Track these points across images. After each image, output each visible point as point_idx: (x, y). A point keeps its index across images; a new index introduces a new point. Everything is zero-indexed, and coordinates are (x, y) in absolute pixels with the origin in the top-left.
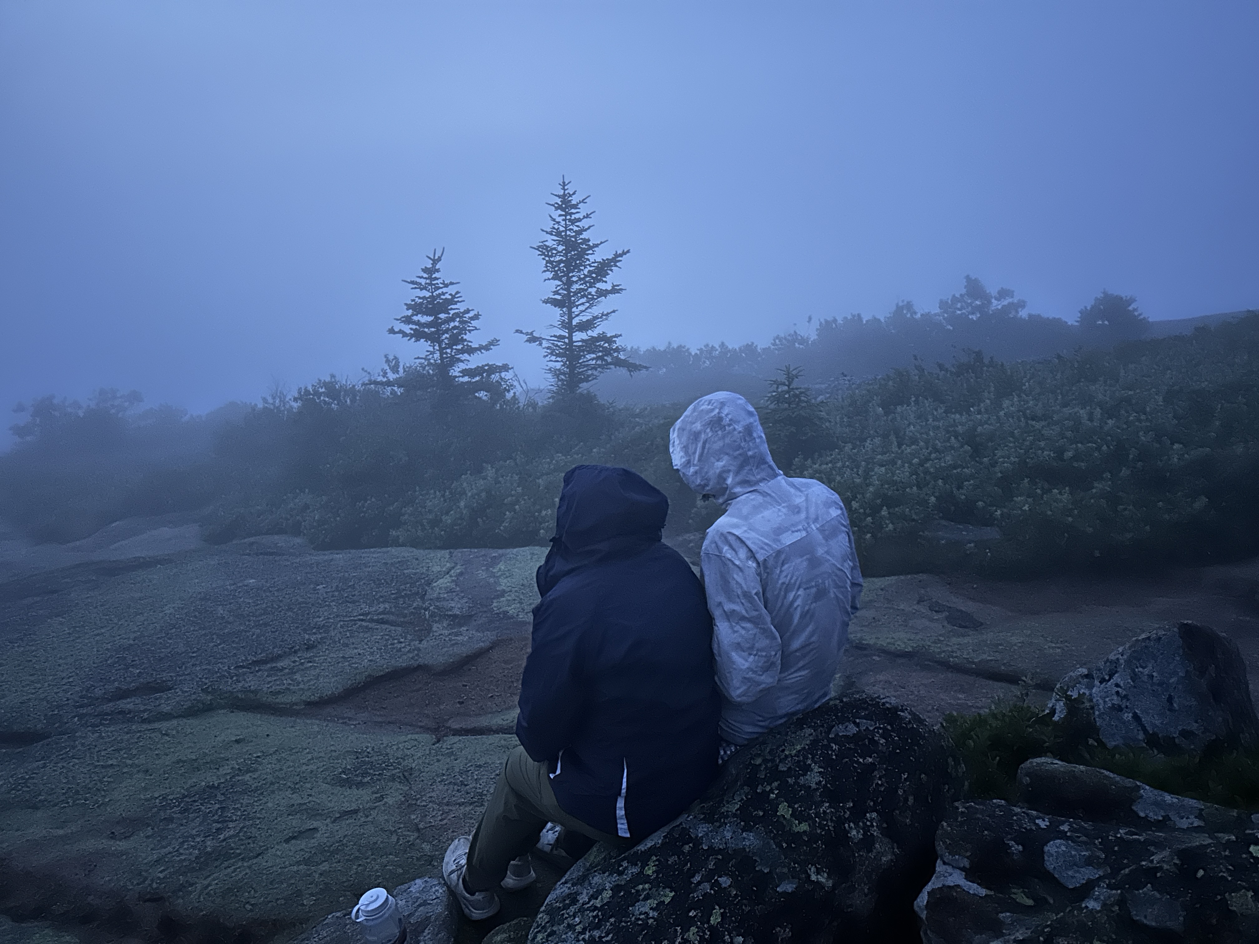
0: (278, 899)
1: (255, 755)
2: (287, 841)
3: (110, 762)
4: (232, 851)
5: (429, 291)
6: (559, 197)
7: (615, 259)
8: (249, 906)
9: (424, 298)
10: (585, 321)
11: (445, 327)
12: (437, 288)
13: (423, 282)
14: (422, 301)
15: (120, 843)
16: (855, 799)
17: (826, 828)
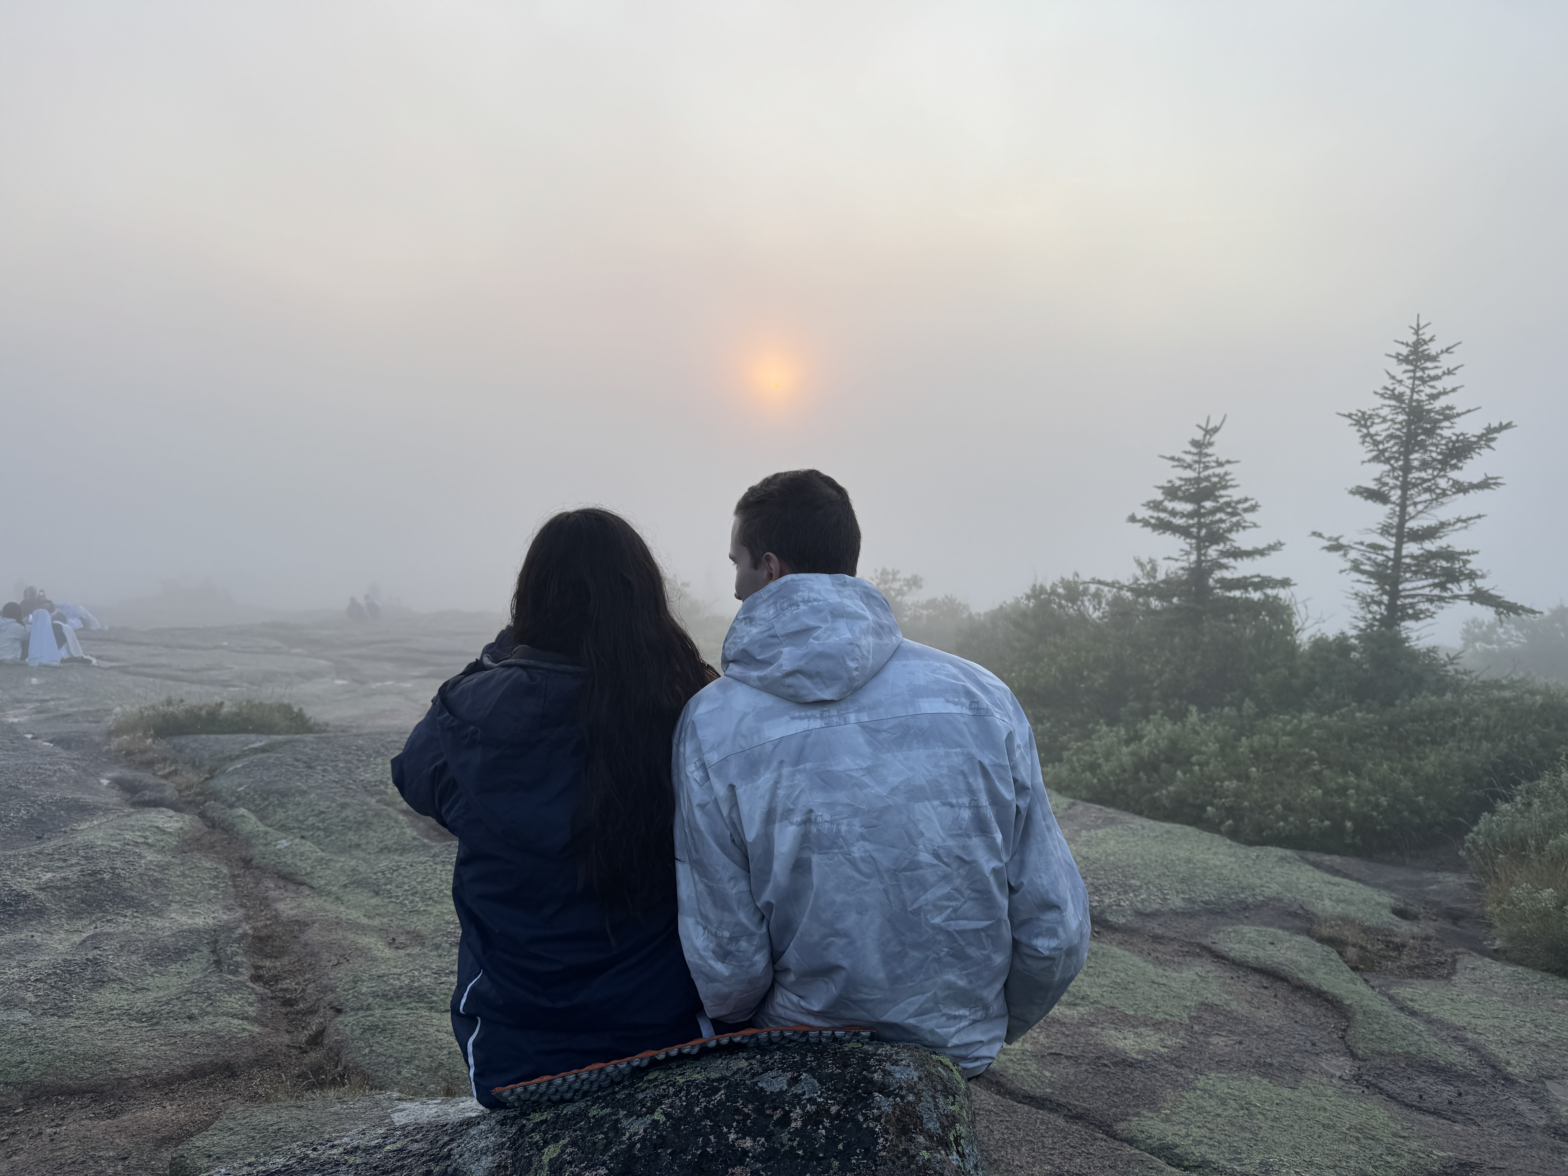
5: (1195, 470)
6: (1407, 345)
7: (1488, 436)
8: (367, 1050)
9: (1187, 480)
10: (1425, 526)
11: (1208, 520)
12: (1206, 468)
13: (1189, 458)
14: (1183, 483)
15: (386, 950)
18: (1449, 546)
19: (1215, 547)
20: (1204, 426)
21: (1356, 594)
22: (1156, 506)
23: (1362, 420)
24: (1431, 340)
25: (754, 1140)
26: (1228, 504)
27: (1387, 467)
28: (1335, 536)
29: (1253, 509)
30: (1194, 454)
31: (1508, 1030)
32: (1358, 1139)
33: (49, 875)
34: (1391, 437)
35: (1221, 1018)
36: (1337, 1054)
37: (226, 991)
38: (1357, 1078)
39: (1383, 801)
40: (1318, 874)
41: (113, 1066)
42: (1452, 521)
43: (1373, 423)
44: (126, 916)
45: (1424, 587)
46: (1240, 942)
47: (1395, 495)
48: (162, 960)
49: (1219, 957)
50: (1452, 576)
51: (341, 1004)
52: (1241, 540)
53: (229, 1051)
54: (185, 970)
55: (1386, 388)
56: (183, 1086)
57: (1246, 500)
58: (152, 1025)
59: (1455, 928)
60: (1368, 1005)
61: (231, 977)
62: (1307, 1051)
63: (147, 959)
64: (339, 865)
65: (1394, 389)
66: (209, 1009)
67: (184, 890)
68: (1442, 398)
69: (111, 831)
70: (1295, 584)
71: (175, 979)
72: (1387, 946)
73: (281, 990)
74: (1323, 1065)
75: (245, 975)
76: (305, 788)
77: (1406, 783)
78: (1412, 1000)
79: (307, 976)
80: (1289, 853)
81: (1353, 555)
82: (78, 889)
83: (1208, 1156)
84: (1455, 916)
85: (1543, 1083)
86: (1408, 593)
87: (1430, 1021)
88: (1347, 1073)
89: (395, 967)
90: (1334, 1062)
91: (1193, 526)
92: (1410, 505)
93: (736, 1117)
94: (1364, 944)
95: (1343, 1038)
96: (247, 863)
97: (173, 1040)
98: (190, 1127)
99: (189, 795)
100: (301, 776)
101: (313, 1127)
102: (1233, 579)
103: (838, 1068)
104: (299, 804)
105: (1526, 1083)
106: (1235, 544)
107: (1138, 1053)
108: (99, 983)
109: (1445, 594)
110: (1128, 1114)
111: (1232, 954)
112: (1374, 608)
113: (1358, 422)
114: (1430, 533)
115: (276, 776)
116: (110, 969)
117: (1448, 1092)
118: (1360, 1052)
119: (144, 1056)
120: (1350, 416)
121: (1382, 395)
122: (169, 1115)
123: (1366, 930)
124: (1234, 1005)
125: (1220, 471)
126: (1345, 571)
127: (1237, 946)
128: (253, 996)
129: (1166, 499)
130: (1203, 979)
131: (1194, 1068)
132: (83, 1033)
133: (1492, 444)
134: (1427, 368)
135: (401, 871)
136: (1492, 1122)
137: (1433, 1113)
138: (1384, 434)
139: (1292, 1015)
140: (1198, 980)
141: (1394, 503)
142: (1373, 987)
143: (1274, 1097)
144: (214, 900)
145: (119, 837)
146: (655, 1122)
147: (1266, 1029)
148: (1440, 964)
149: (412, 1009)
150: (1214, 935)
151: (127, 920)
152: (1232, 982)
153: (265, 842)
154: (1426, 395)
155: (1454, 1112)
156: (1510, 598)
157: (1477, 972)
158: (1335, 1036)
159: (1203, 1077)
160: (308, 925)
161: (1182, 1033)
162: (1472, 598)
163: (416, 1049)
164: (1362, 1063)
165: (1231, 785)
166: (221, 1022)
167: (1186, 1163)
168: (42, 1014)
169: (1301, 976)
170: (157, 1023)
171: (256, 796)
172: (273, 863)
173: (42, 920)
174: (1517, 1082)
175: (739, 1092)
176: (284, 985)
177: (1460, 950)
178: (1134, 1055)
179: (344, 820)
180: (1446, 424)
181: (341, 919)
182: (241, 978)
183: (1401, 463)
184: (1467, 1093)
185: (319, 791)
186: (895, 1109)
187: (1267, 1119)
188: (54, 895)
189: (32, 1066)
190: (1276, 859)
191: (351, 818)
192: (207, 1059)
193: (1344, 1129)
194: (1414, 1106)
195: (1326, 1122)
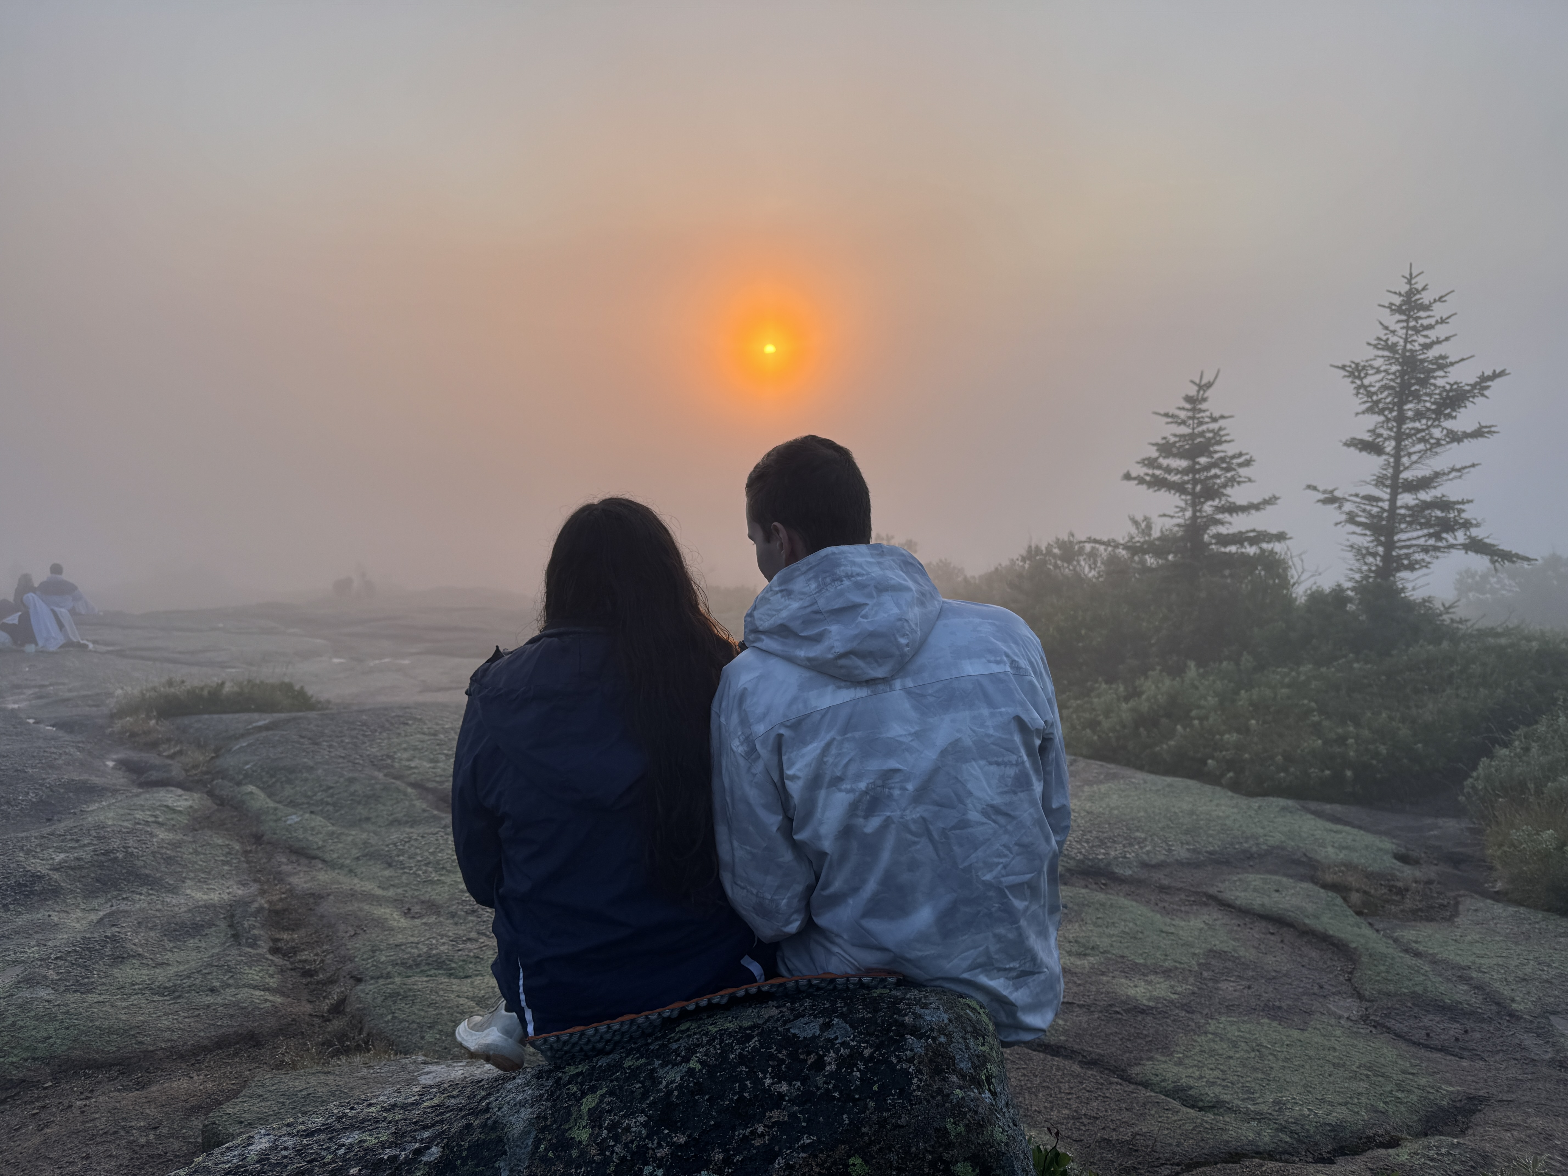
4: (448, 963)
5: (1189, 426)
6: (1400, 294)
7: (1482, 384)
8: (390, 1017)
9: (1181, 436)
10: (1420, 476)
11: (1203, 475)
12: (1201, 423)
13: (1183, 415)
14: (1177, 439)
15: (402, 920)
16: (696, 1135)
17: (607, 1153)
18: (1443, 496)
19: (1210, 503)
20: (1197, 381)
21: (1352, 546)
22: (1150, 463)
23: (1356, 372)
24: (1424, 289)
25: (790, 1085)
26: (1223, 459)
27: (1381, 418)
28: (1330, 488)
29: (1248, 463)
30: (1188, 410)
31: (1512, 968)
32: (1368, 1076)
33: (62, 856)
34: (1385, 387)
35: (1229, 964)
36: (1344, 996)
37: (246, 963)
38: (1365, 1019)
39: (1383, 749)
40: (1320, 823)
41: (139, 1039)
42: (1446, 471)
43: (1367, 375)
44: (141, 894)
45: (1419, 537)
46: (1245, 890)
47: (1390, 446)
48: (180, 935)
49: (1226, 906)
50: (1448, 526)
51: (362, 973)
52: (1237, 495)
53: (253, 1022)
54: (203, 945)
55: (1379, 339)
56: (209, 1056)
57: (1240, 455)
58: (174, 998)
59: (1456, 872)
60: (1373, 948)
61: (249, 950)
62: (1314, 994)
63: (165, 935)
64: (350, 838)
65: (1388, 339)
66: (231, 981)
67: (198, 867)
68: (1436, 347)
69: (121, 812)
70: (1290, 538)
71: (194, 953)
72: (1390, 890)
73: (300, 961)
74: (1331, 1006)
75: (263, 948)
76: (311, 763)
77: (1404, 732)
78: (1416, 942)
79: (325, 947)
80: (1290, 803)
81: (1348, 507)
82: (93, 869)
83: (1221, 1097)
84: (1456, 860)
85: (1548, 1018)
86: (1403, 544)
87: (1434, 962)
88: (1355, 1014)
89: (412, 936)
90: (1342, 1003)
91: (1188, 482)
92: (1404, 456)
93: (771, 1063)
94: (1367, 889)
95: (1349, 980)
96: (258, 839)
97: (197, 1013)
98: (218, 1096)
99: (196, 775)
100: (308, 752)
101: (342, 1092)
102: (1228, 535)
103: (869, 1012)
104: (306, 780)
105: (1531, 1018)
106: (1230, 499)
107: (1149, 999)
108: (119, 959)
109: (1440, 544)
110: (1141, 1059)
111: (1238, 902)
112: (1370, 559)
113: (1351, 374)
114: (1425, 483)
115: (282, 753)
116: (129, 946)
117: (1455, 1029)
118: (1367, 993)
119: (169, 1029)
120: (1343, 368)
121: (1375, 346)
122: (197, 1085)
123: (1369, 876)
124: (1242, 952)
125: (1214, 426)
126: (1340, 523)
127: (1243, 894)
128: (273, 968)
129: (1160, 455)
130: (1210, 927)
131: (1205, 1012)
132: (107, 1008)
133: (1486, 393)
134: (1420, 318)
135: (412, 842)
136: (1498, 1058)
137: (1440, 1050)
138: (1378, 385)
139: (1299, 959)
140: (1206, 928)
141: (1388, 454)
142: (1377, 931)
143: (1284, 1038)
144: (228, 876)
145: (130, 817)
146: (691, 1071)
147: (1274, 974)
148: (1443, 907)
149: (431, 976)
150: (1220, 885)
151: (142, 897)
152: (1239, 929)
153: (274, 818)
154: (1420, 345)
155: (1461, 1048)
156: (1505, 546)
157: (1479, 914)
158: (1341, 978)
159: (1214, 1021)
160: (323, 897)
161: (1191, 980)
162: (1466, 547)
163: (437, 1015)
164: (1369, 1004)
165: (1232, 738)
166: (244, 993)
167: (1201, 1104)
168: (65, 991)
169: (1307, 921)
170: (179, 997)
171: (264, 774)
172: (284, 838)
173: (58, 900)
174: (1522, 1018)
175: (772, 1038)
176: (304, 955)
177: (1462, 892)
178: (1145, 1002)
179: (352, 794)
180: (1440, 373)
181: (356, 891)
182: (260, 951)
183: (1395, 414)
184: (1474, 1030)
185: (326, 767)
186: (927, 1050)
187: (1278, 1059)
188: (68, 875)
189: (58, 1041)
190: (1277, 809)
191: (360, 792)
192: (232, 1030)
193: (1354, 1068)
194: (1422, 1044)
195: (1336, 1061)
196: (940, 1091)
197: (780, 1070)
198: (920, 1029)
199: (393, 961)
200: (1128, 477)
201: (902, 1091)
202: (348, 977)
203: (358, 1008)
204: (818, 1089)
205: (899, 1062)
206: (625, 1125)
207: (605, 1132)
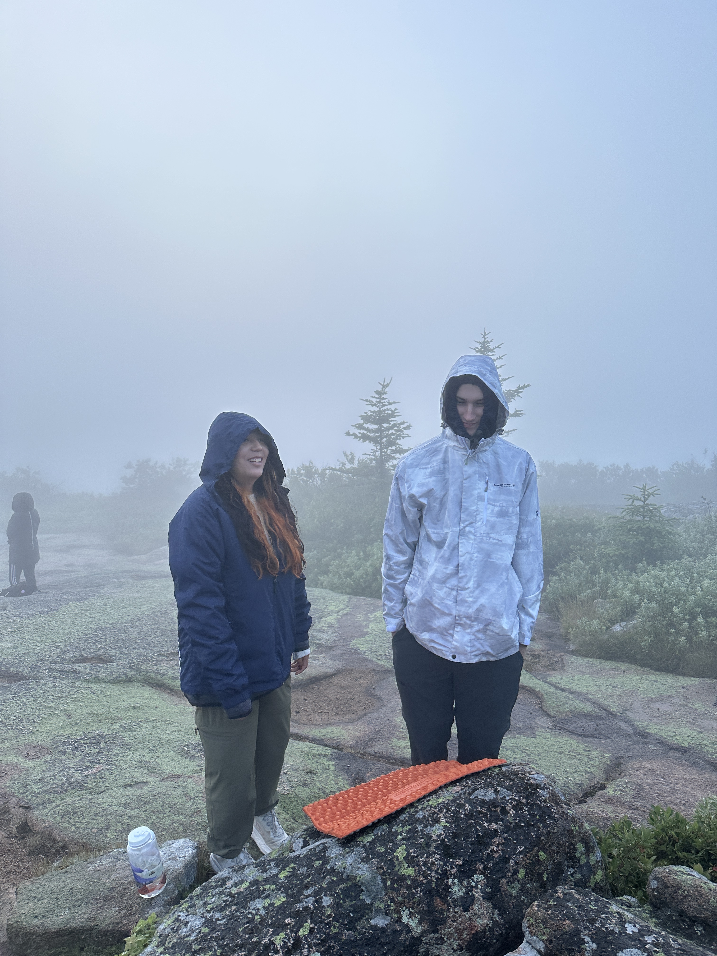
0: (93, 828)
1: (140, 720)
2: (125, 787)
3: (51, 705)
4: (86, 785)
5: (377, 407)
6: (480, 343)
7: (518, 390)
12: (384, 405)
13: (374, 400)
14: (372, 414)
15: (28, 762)
16: (467, 859)
17: (429, 878)
19: (389, 448)
20: (382, 383)
22: (359, 426)
24: (491, 341)
25: (497, 824)
26: (395, 425)
29: (408, 427)
30: (377, 398)
31: (604, 691)
32: (575, 756)
36: (542, 716)
38: (555, 726)
51: (27, 803)
52: (403, 444)
57: (405, 423)
59: (553, 642)
60: (546, 690)
62: (530, 717)
74: (539, 723)
78: (559, 683)
85: (625, 713)
87: (572, 693)
88: (550, 725)
90: (543, 720)
91: (378, 437)
95: (541, 708)
105: (620, 714)
106: (399, 446)
117: (593, 725)
118: (552, 714)
125: (391, 407)
129: (364, 422)
133: (520, 395)
136: (615, 735)
137: (591, 737)
148: (557, 662)
149: (80, 796)
155: (599, 734)
157: (574, 664)
158: (537, 707)
164: (554, 719)
174: (616, 715)
177: (562, 653)
184: (601, 724)
186: (548, 795)
193: (567, 753)
194: (582, 735)
195: (558, 751)
196: (563, 813)
197: (487, 818)
198: (540, 785)
199: (46, 791)
200: (348, 434)
201: (549, 816)
202: (17, 807)
203: (45, 827)
204: (511, 823)
205: (541, 803)
206: (430, 861)
207: (423, 867)
